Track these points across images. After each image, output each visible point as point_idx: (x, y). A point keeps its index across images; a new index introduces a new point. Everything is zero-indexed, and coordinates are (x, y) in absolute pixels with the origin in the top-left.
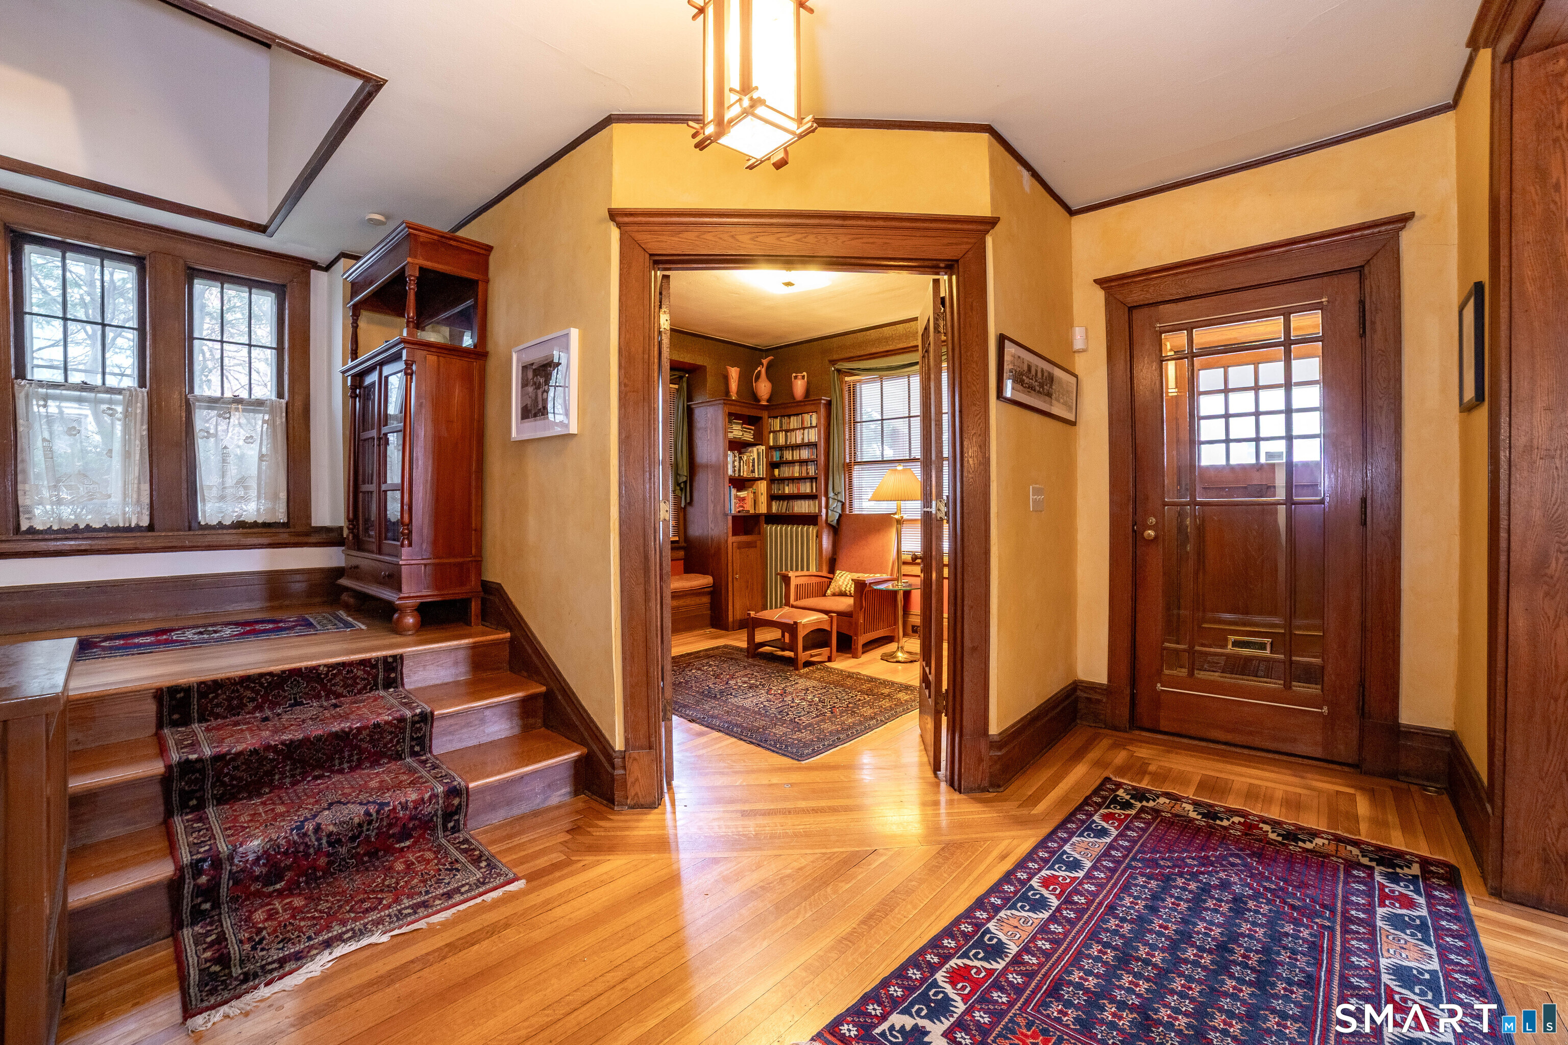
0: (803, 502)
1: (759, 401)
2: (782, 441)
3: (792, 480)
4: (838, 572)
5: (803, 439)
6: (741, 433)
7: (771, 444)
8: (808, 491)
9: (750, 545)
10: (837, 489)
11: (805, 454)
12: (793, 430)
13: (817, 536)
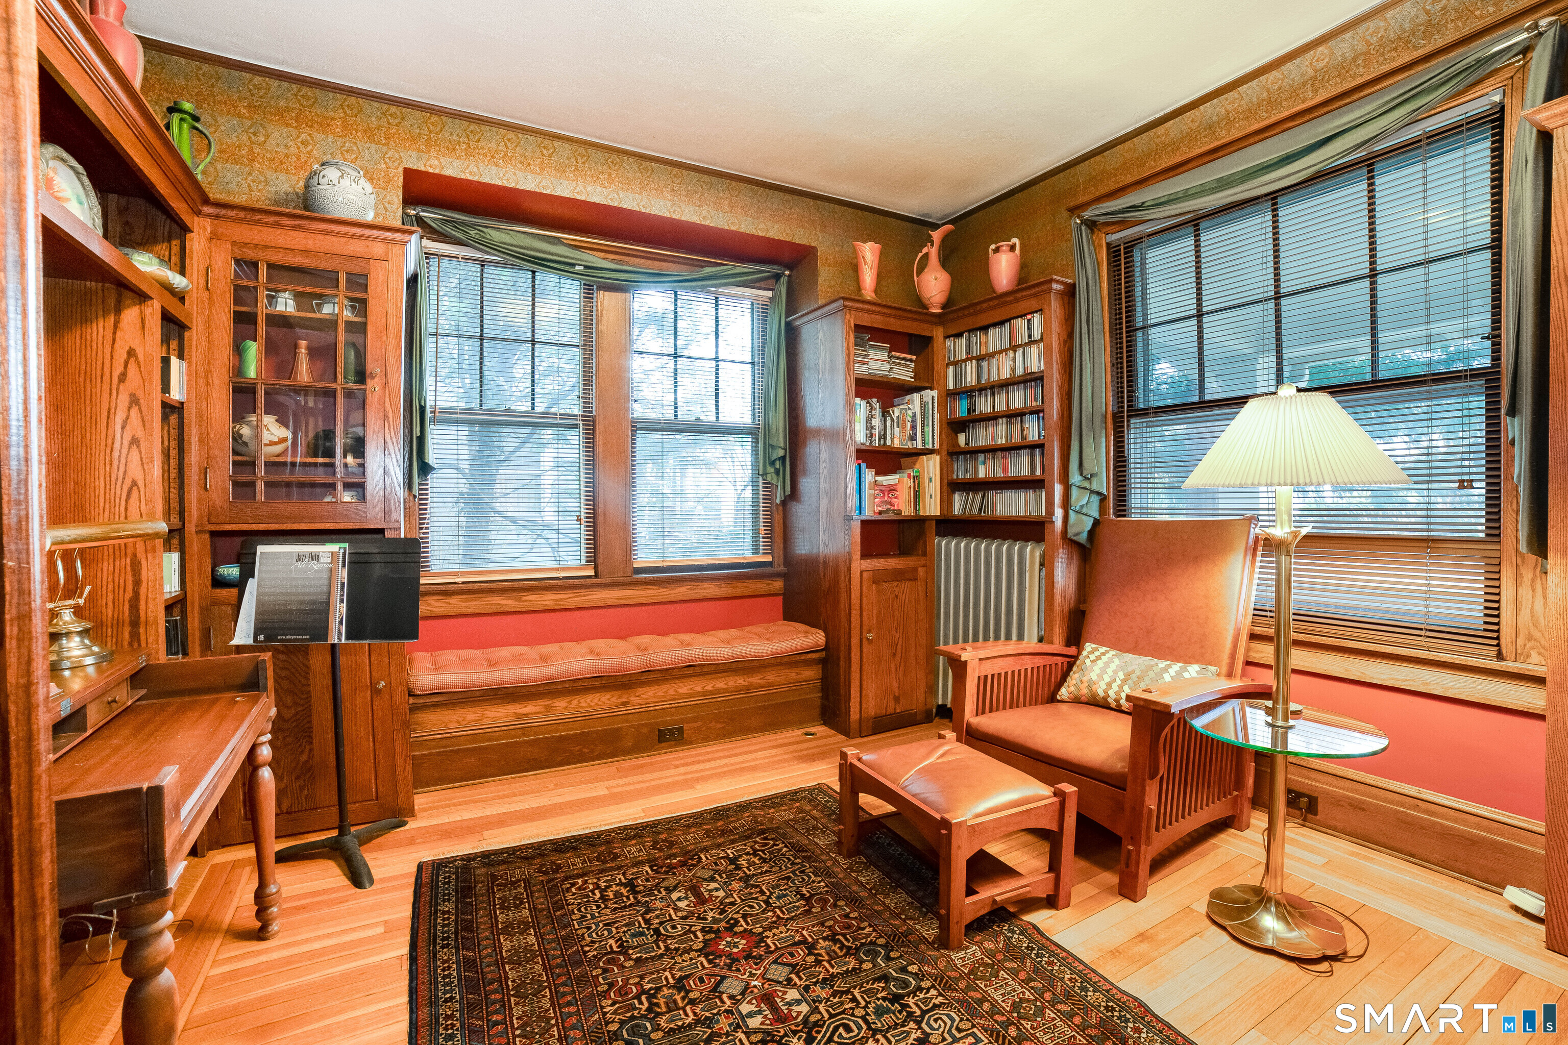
0: (1014, 494)
1: (925, 307)
2: (970, 379)
3: (992, 450)
4: (1088, 647)
5: (1013, 370)
6: (887, 367)
7: (951, 386)
8: (1025, 472)
9: (899, 576)
10: (1088, 468)
11: (1017, 399)
12: (992, 355)
13: (1042, 564)
